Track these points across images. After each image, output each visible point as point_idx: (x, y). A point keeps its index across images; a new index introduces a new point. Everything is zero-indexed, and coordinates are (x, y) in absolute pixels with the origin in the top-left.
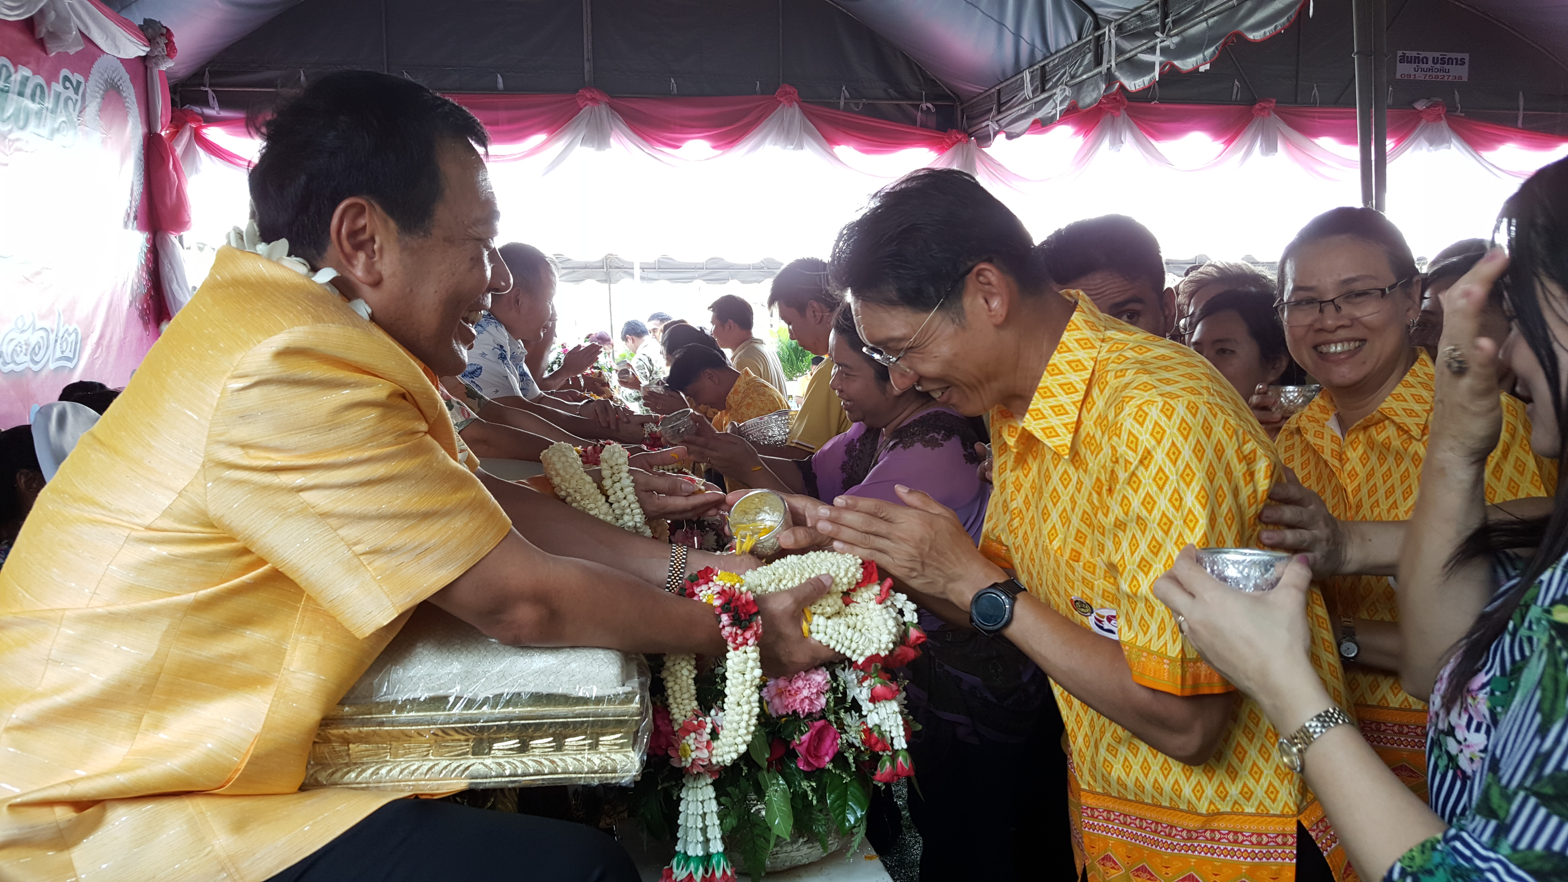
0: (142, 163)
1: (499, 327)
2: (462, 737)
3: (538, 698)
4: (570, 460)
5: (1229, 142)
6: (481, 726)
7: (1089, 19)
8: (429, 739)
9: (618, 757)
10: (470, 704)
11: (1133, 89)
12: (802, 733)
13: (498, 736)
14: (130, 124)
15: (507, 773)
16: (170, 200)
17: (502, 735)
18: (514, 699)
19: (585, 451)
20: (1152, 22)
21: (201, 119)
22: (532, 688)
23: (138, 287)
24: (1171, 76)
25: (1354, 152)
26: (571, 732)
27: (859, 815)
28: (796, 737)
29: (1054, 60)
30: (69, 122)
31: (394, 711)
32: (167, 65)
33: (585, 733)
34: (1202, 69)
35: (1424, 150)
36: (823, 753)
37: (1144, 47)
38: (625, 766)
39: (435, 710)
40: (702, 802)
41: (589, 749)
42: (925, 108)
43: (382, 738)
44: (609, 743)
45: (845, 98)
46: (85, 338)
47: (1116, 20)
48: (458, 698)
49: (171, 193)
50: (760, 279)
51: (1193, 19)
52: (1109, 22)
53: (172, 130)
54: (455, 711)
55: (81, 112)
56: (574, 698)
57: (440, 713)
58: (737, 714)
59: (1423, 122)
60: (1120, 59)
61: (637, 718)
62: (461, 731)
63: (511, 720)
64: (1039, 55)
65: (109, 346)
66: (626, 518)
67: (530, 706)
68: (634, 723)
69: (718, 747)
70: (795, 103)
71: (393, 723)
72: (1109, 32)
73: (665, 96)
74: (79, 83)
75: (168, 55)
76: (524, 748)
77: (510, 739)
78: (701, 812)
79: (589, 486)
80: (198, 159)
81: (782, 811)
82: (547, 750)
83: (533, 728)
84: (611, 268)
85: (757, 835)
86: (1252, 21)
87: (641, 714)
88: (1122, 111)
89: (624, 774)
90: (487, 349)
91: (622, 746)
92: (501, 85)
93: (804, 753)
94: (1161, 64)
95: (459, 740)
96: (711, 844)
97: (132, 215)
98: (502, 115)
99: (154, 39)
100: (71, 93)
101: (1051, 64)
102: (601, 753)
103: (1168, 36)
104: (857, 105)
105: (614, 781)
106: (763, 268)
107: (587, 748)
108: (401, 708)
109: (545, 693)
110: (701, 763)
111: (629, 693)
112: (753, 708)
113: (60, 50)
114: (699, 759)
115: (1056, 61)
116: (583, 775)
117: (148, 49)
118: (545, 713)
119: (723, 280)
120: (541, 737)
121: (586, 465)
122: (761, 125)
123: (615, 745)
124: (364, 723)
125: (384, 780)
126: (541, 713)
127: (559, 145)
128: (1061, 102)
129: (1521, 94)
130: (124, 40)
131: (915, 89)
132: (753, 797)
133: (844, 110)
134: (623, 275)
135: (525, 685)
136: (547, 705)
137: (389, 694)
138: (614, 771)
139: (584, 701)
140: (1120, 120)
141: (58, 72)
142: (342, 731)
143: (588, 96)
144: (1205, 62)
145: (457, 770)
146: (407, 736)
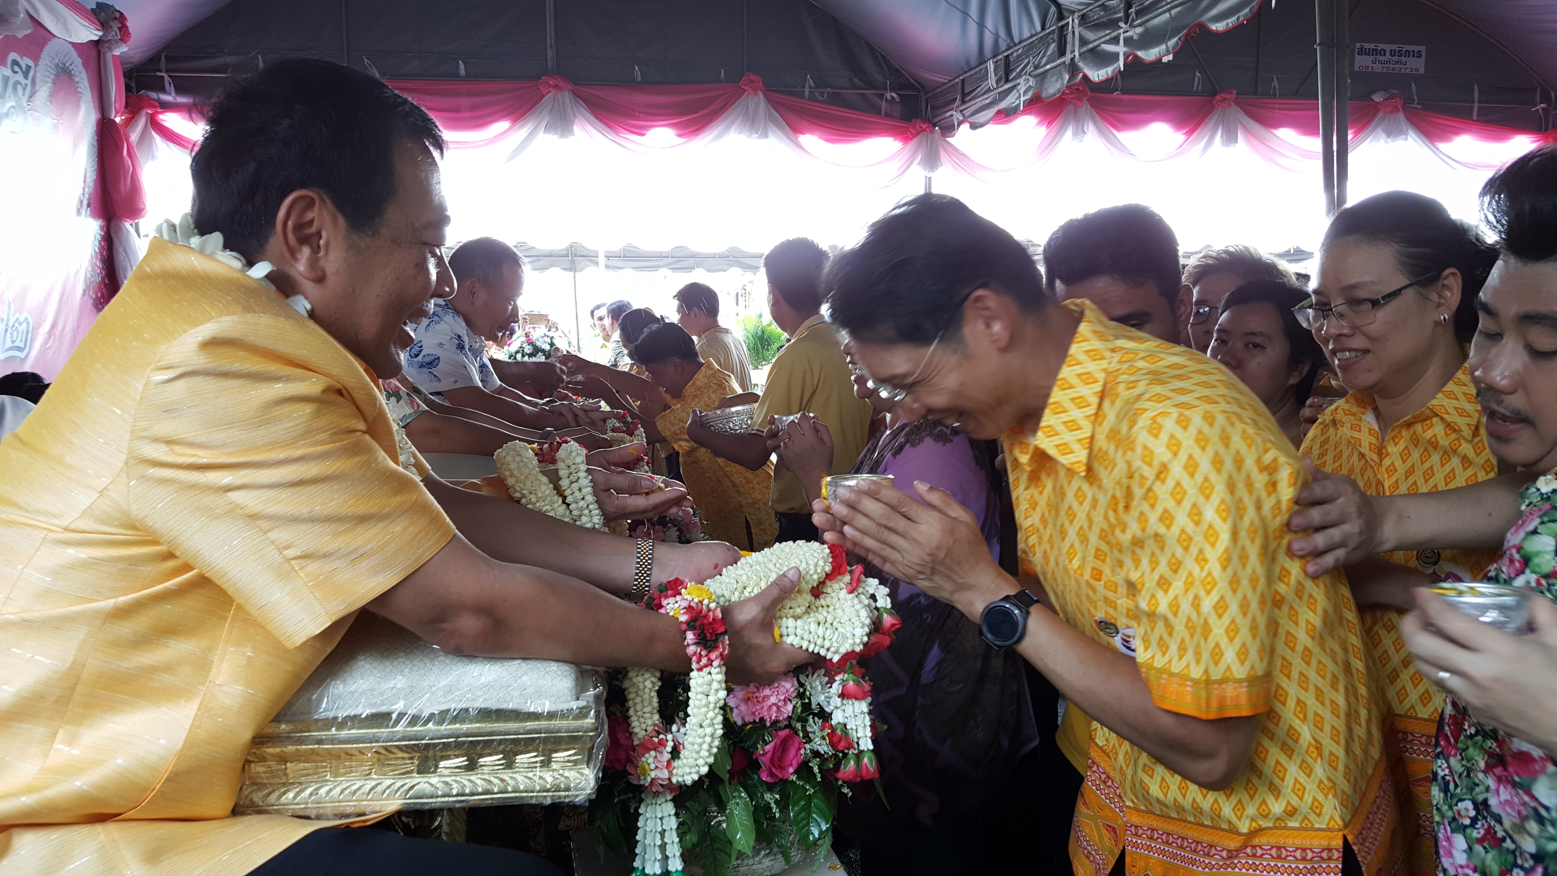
0: (95, 149)
1: (456, 318)
2: (406, 755)
3: (486, 714)
4: (525, 460)
5: (1189, 133)
6: (426, 744)
7: (1053, 9)
8: (372, 758)
9: (571, 774)
10: (414, 720)
11: (1097, 79)
12: (766, 743)
13: (444, 754)
14: (83, 109)
15: (454, 792)
16: (124, 187)
17: (449, 753)
18: (462, 716)
19: (541, 449)
20: (1115, 13)
21: (157, 104)
22: (480, 704)
23: (92, 275)
24: (1135, 66)
25: (1315, 144)
26: (522, 749)
27: (824, 828)
28: (759, 746)
29: (1018, 50)
30: (18, 107)
31: (334, 729)
32: (120, 50)
33: (537, 750)
34: (1165, 60)
35: (1382, 141)
36: (787, 764)
37: (1108, 38)
38: (579, 783)
39: (378, 727)
40: (661, 819)
41: (541, 767)
42: (889, 98)
43: (321, 756)
44: (562, 760)
45: (810, 87)
46: (36, 328)
47: (1080, 10)
48: (401, 715)
49: (125, 179)
50: (725, 267)
51: (1156, 10)
52: (1073, 12)
53: (128, 116)
54: (399, 728)
55: (31, 97)
56: (525, 713)
57: (382, 730)
58: (699, 736)
59: (1381, 114)
60: (1083, 50)
61: (591, 734)
62: (404, 748)
63: (459, 737)
64: (1003, 45)
65: (61, 335)
66: (584, 519)
67: (479, 722)
68: (588, 738)
69: (679, 767)
70: (760, 92)
71: (332, 741)
72: (1073, 22)
73: (629, 84)
74: (28, 67)
75: (122, 40)
76: (472, 766)
77: (457, 756)
78: (660, 829)
79: (545, 488)
80: (154, 145)
81: (744, 825)
82: (496, 768)
83: (481, 745)
84: (576, 256)
85: (717, 849)
86: (1214, 12)
87: (596, 729)
88: (1085, 102)
89: (578, 793)
90: (445, 339)
91: (576, 762)
92: (462, 71)
93: (768, 763)
94: (1124, 54)
95: (403, 758)
96: (670, 862)
97: (85, 202)
98: (464, 101)
99: (107, 23)
100: (20, 77)
101: (1015, 54)
102: (554, 770)
103: (1132, 26)
104: (822, 94)
105: (567, 800)
106: (728, 257)
107: (538, 765)
108: (342, 724)
109: (494, 708)
110: (661, 782)
111: (584, 708)
112: (716, 730)
113: (8, 33)
114: (659, 778)
115: (1020, 51)
116: (535, 794)
117: (101, 33)
118: (495, 729)
119: (689, 269)
120: (490, 755)
121: (543, 464)
122: (726, 113)
123: (569, 761)
124: (302, 741)
125: (323, 800)
126: (490, 730)
127: (522, 132)
128: (1025, 93)
129: (1476, 86)
130: (75, 24)
131: (880, 78)
132: (714, 809)
133: (809, 99)
134: (588, 263)
135: (473, 700)
136: (497, 720)
137: (327, 711)
138: (568, 789)
139: (535, 716)
140: (1082, 111)
141: (6, 55)
142: (278, 750)
143: (551, 83)
144: (1168, 53)
145: (402, 790)
146: (349, 754)
